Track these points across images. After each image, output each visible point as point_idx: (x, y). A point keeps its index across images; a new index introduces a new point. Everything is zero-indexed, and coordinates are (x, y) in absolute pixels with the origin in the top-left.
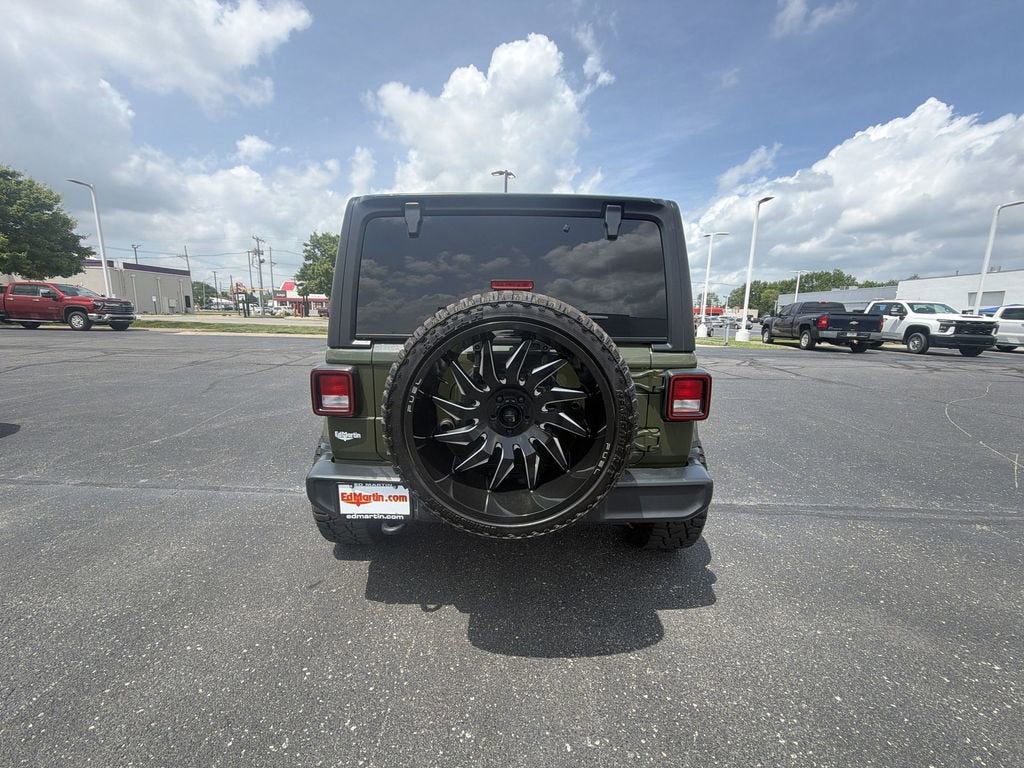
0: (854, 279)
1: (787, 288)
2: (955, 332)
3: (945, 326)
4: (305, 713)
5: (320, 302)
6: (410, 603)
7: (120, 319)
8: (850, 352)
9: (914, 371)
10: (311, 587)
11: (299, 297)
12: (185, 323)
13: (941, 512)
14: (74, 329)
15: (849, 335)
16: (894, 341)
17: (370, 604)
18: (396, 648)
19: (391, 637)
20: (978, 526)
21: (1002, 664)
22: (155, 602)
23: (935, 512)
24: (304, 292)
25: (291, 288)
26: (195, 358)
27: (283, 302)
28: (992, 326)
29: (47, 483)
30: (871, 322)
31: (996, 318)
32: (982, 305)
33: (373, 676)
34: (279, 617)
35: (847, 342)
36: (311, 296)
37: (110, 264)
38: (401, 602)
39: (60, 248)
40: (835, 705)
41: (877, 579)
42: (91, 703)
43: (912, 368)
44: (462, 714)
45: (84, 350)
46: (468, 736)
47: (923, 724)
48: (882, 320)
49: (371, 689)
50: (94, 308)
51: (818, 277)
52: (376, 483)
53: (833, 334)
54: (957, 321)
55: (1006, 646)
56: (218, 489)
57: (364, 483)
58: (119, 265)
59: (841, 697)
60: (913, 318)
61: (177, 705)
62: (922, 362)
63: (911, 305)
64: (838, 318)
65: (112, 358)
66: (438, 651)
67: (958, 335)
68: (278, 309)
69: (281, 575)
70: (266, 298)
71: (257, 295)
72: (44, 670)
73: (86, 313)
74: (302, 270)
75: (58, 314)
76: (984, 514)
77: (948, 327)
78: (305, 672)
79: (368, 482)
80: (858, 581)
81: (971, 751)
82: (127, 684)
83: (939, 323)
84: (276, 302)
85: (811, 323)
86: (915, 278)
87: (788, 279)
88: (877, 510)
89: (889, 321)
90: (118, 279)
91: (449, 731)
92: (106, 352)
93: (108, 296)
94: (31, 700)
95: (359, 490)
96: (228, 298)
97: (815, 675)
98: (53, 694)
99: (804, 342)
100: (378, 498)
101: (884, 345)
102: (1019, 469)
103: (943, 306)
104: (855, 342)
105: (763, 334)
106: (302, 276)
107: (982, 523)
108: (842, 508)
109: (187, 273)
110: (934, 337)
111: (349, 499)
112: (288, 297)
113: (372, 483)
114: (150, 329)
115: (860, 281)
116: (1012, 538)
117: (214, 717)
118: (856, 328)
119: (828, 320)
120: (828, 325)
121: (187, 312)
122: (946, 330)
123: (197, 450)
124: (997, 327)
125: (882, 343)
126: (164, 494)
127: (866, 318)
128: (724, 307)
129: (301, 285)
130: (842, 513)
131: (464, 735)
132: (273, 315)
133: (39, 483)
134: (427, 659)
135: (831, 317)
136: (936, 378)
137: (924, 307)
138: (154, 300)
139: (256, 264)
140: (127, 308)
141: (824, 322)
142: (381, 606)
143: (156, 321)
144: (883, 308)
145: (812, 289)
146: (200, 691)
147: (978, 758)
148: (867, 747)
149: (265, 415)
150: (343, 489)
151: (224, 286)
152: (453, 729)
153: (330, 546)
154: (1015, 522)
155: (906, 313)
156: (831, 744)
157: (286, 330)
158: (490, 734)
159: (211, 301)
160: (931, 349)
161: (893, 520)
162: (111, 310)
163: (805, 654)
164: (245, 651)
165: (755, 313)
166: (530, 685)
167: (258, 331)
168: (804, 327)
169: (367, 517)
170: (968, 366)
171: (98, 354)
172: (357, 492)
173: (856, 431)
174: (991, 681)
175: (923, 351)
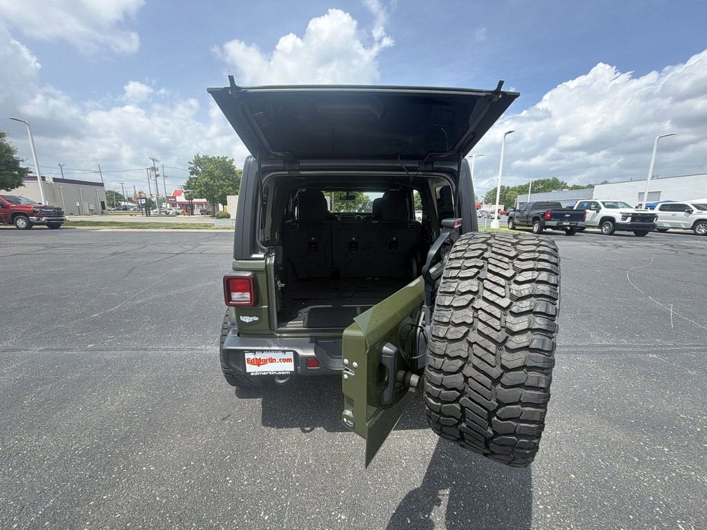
0: (566, 184)
1: (523, 190)
2: (631, 221)
3: (625, 217)
4: (232, 509)
5: (201, 204)
6: (293, 427)
7: (55, 221)
8: (565, 235)
9: (606, 248)
10: (223, 419)
11: (186, 201)
12: (103, 222)
13: (628, 346)
14: (18, 228)
15: (564, 224)
16: (593, 227)
17: (266, 429)
18: (287, 460)
19: (283, 452)
20: (650, 355)
21: (668, 447)
22: (115, 437)
23: (624, 346)
24: (189, 198)
25: (180, 195)
26: (114, 249)
27: (174, 205)
28: (654, 216)
29: (18, 350)
30: (578, 215)
31: (656, 211)
32: (647, 200)
33: (275, 480)
34: (204, 442)
35: (563, 228)
36: (195, 200)
37: (43, 178)
38: (286, 427)
39: (4, 168)
40: (571, 480)
41: (591, 394)
42: (82, 513)
43: (605, 246)
44: (337, 503)
45: (30, 245)
46: (343, 517)
47: (624, 489)
48: (585, 213)
49: (275, 489)
50: (34, 213)
51: (543, 182)
52: (271, 351)
53: (554, 223)
54: (633, 214)
55: (671, 435)
56: (146, 349)
57: (262, 351)
58: (49, 180)
59: (574, 474)
60: (605, 212)
61: (143, 510)
62: (611, 241)
63: (603, 203)
64: (557, 212)
65: (52, 251)
66: (316, 460)
67: (633, 223)
68: (170, 209)
69: (201, 412)
70: (161, 201)
71: (154, 199)
72: (43, 491)
73: (28, 217)
74: (188, 182)
75: (6, 217)
76: (654, 346)
77: (627, 217)
78: (228, 480)
79: (266, 350)
80: (580, 396)
81: (654, 504)
82: (105, 497)
83: (621, 215)
84: (168, 205)
85: (540, 216)
86: (605, 182)
87: (523, 184)
88: (589, 346)
89: (589, 213)
90: (49, 190)
91: (331, 515)
92: (47, 246)
93: (43, 204)
94: (38, 514)
95: (259, 356)
96: (132, 202)
97: (557, 461)
98: (53, 508)
99: (536, 229)
100: (272, 360)
101: (587, 230)
102: (674, 315)
103: (624, 203)
104: (568, 228)
105: (509, 223)
106: (188, 186)
107: (653, 353)
108: (567, 346)
109: (102, 185)
110: (618, 224)
111: (252, 362)
112: (177, 201)
113: (268, 351)
114: (78, 227)
115: (570, 184)
116: (671, 362)
117: (171, 517)
118: (569, 219)
119: (551, 214)
120: (551, 217)
121: (102, 213)
122: (625, 220)
123: (127, 321)
124: (657, 217)
125: (585, 228)
126: (108, 355)
127: (575, 212)
128: (482, 203)
129: (187, 192)
130: (567, 349)
131: (340, 517)
132: (167, 214)
133: (13, 350)
134: (309, 466)
135: (553, 212)
136: (621, 252)
137: (611, 204)
138: (78, 205)
139: (153, 178)
140: (59, 213)
141: (549, 215)
142: (274, 431)
143: (81, 222)
144: (585, 205)
145: (539, 191)
146: (158, 498)
147: (658, 509)
148: (592, 507)
149: (172, 293)
150: (248, 356)
151: (129, 192)
152: (333, 513)
153: (232, 389)
154: (672, 351)
155: (600, 209)
156: (571, 507)
157: (179, 226)
158: (357, 515)
159: (120, 204)
160: (616, 232)
161: (598, 353)
162: (47, 214)
163: (551, 447)
164: (185, 468)
165: (502, 207)
166: (380, 480)
167: (158, 228)
168: (536, 219)
169: (265, 373)
170: (640, 244)
171: (41, 248)
172: (258, 358)
173: (572, 292)
174: (663, 459)
175: (611, 234)
